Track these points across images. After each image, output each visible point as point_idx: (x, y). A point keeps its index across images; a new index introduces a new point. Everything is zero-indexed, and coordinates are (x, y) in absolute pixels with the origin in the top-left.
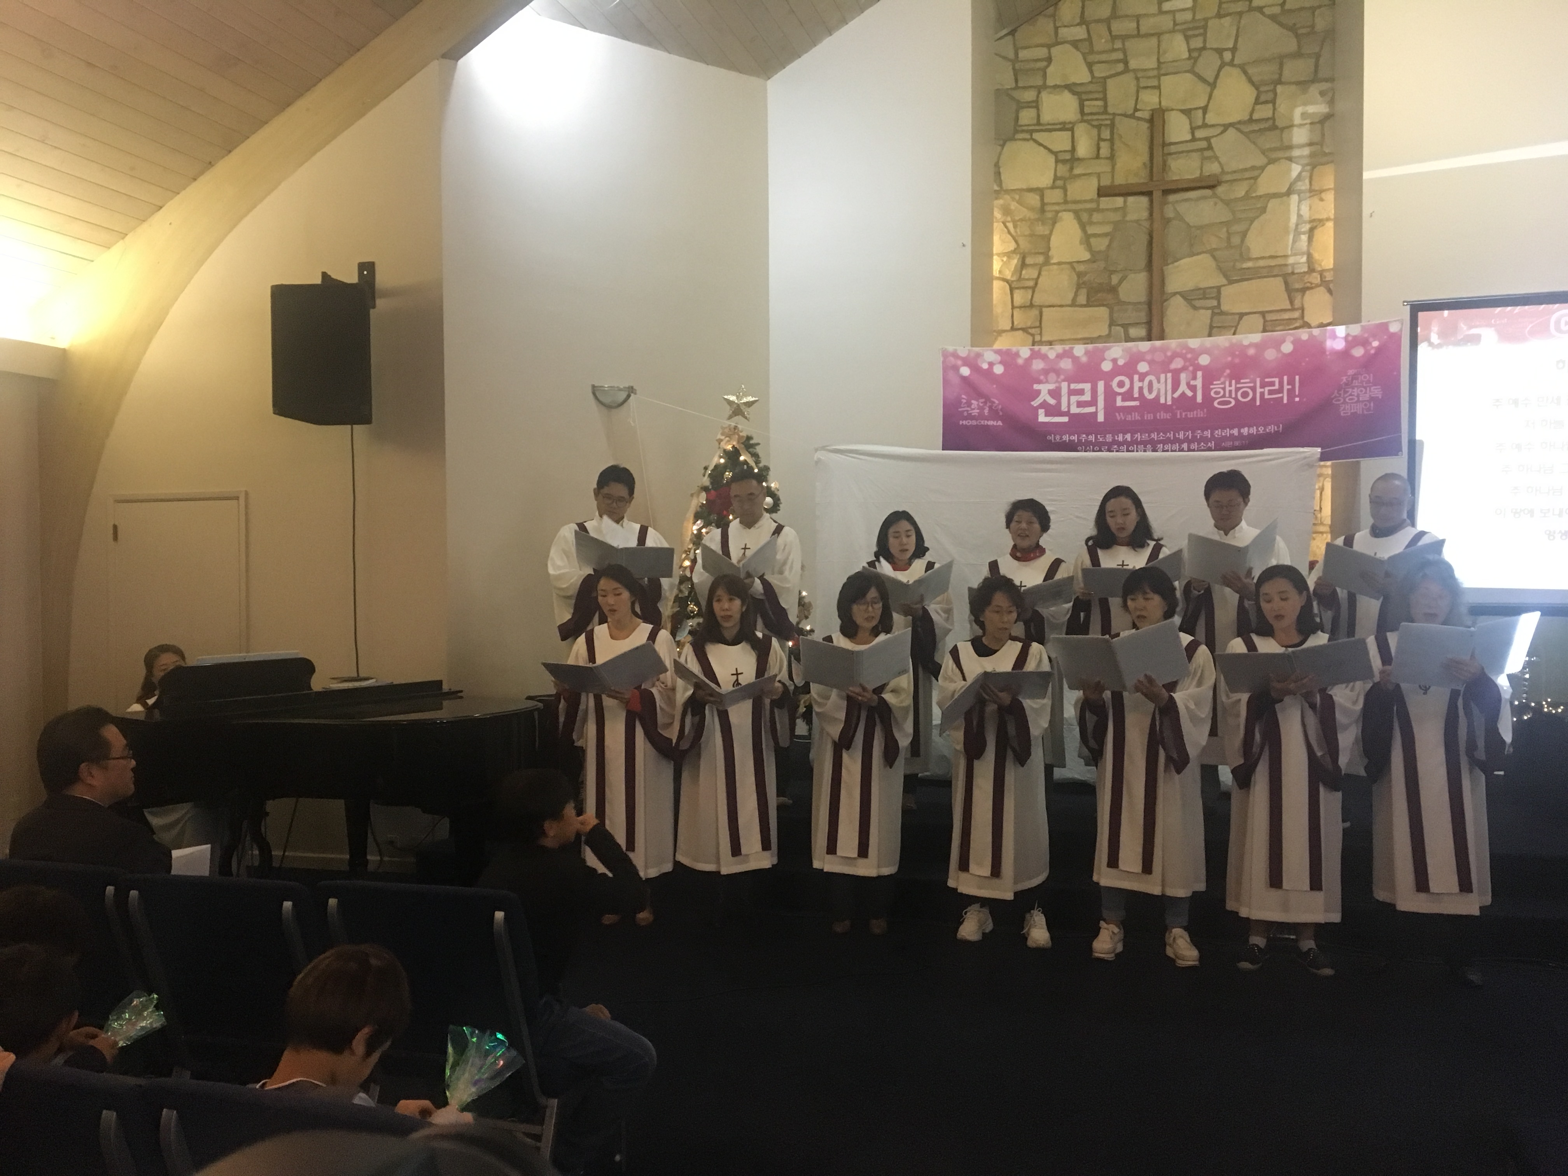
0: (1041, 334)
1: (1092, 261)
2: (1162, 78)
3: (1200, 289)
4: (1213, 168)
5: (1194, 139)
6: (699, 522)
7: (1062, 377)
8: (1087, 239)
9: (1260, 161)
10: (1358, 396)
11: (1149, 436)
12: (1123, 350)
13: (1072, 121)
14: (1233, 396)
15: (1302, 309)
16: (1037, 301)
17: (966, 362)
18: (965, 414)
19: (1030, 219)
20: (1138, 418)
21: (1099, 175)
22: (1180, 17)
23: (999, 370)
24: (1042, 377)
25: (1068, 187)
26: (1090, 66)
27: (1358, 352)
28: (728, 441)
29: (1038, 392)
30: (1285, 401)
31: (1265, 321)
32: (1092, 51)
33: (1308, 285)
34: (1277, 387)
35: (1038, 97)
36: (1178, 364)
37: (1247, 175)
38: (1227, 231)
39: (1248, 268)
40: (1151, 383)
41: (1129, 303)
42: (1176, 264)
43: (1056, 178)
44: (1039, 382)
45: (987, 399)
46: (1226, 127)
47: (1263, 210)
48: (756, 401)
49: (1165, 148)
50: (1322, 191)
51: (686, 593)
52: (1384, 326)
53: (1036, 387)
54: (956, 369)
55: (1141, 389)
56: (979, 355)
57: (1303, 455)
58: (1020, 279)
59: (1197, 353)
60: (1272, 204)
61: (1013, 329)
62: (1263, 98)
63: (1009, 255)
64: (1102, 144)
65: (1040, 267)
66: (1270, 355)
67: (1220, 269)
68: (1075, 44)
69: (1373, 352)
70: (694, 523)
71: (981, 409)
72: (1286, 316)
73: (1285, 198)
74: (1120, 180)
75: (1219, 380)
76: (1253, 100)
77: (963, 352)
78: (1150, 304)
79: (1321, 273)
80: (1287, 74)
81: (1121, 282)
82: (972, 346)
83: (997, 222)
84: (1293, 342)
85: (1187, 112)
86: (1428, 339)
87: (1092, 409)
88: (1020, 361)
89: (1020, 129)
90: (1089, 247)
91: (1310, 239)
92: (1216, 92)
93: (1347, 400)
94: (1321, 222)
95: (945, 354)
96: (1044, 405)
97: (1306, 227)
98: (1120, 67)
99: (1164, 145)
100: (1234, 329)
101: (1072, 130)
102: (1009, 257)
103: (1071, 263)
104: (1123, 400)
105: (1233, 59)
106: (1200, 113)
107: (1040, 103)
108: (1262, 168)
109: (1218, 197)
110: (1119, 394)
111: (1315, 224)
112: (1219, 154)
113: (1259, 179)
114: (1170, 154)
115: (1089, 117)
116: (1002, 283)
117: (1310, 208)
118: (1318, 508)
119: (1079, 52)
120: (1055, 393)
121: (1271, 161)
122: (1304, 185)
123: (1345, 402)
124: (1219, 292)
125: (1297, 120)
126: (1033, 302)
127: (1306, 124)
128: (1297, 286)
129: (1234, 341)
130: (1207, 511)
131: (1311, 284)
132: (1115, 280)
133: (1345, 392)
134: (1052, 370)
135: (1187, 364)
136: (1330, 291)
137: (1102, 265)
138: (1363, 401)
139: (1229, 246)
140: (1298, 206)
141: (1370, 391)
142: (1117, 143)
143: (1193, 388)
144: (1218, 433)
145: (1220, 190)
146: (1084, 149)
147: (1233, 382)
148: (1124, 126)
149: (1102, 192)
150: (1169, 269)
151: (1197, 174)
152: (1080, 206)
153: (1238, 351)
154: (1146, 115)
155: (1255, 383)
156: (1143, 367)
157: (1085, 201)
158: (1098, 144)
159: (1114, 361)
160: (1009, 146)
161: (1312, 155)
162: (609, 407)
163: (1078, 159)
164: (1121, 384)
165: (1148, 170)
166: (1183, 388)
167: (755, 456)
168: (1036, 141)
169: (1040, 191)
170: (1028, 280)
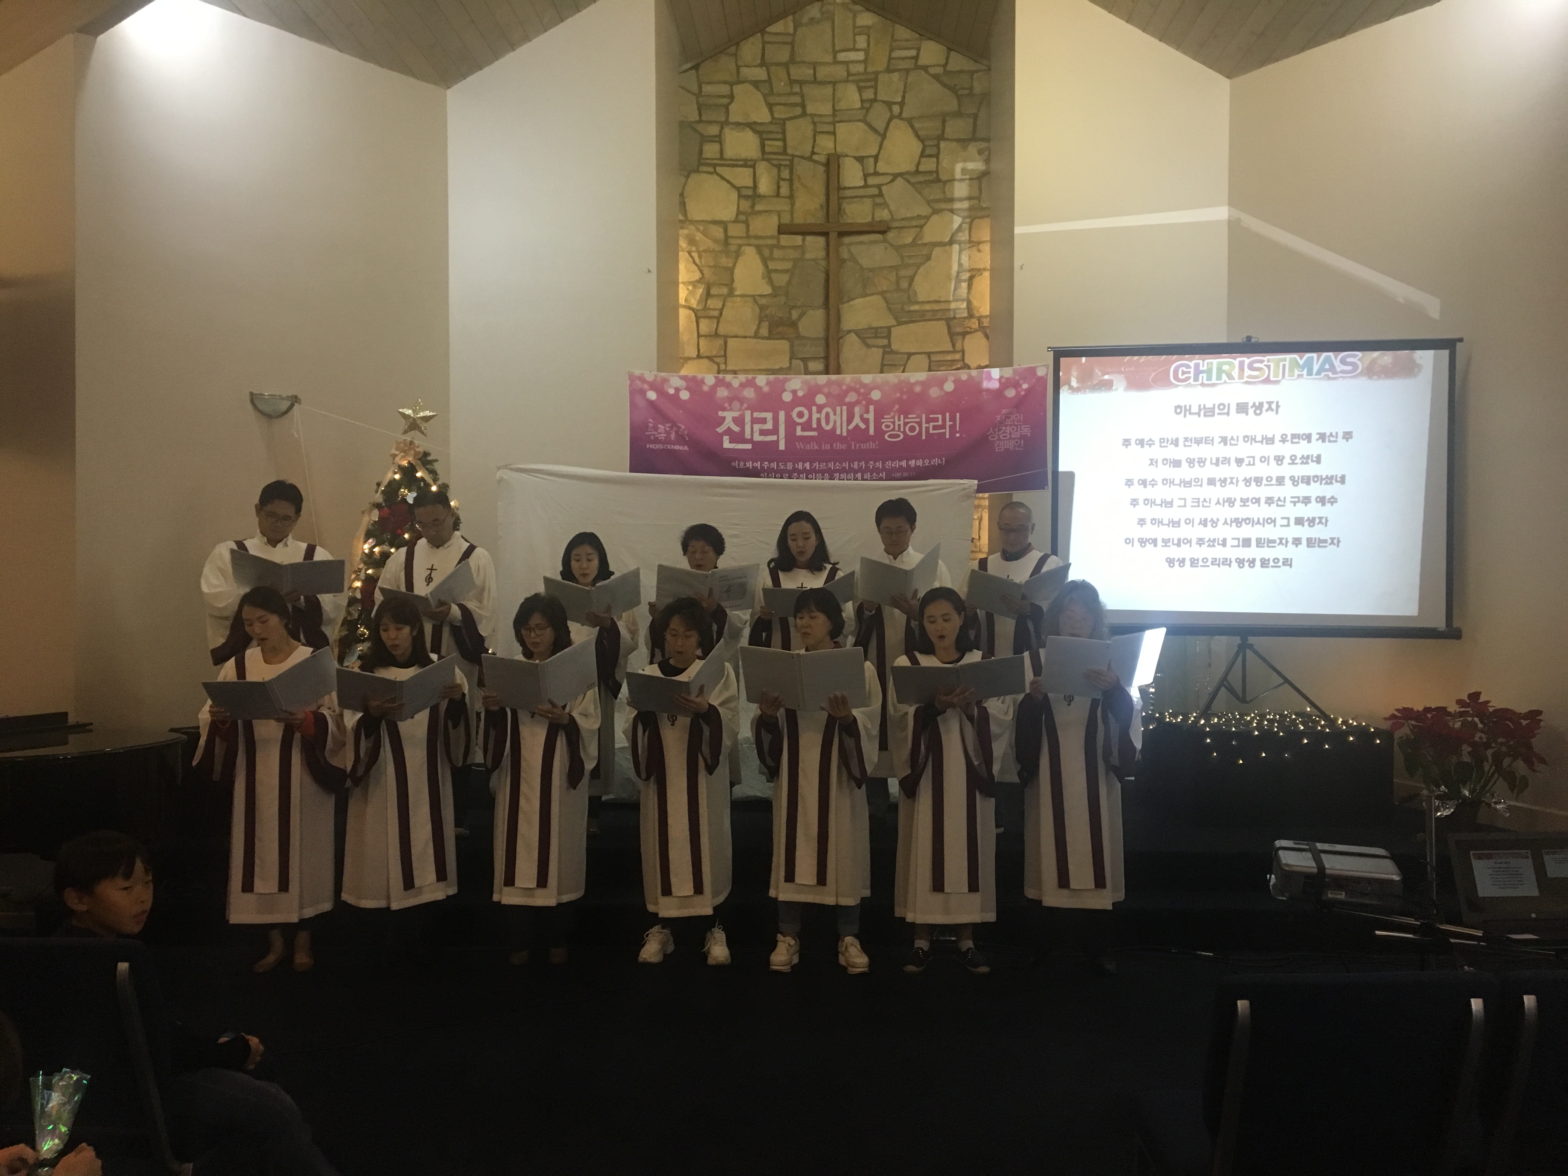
0: (725, 363)
1: (774, 295)
2: (837, 125)
3: (873, 328)
4: (883, 215)
5: (866, 186)
6: (370, 541)
7: (745, 405)
8: (769, 274)
9: (925, 210)
10: (1010, 434)
11: (827, 465)
12: (802, 382)
13: (754, 158)
14: (902, 430)
15: (963, 352)
16: (722, 330)
17: (653, 386)
18: (652, 438)
19: (714, 251)
20: (816, 447)
21: (779, 214)
22: (854, 69)
23: (685, 395)
24: (726, 405)
25: (751, 222)
26: (770, 106)
27: (1011, 393)
28: (403, 457)
29: (724, 418)
30: (948, 437)
31: (930, 362)
32: (771, 93)
33: (968, 329)
34: (940, 423)
35: (721, 132)
36: (852, 397)
37: (914, 223)
38: (897, 274)
39: (916, 311)
40: (827, 415)
41: (809, 338)
42: (851, 303)
43: (739, 212)
44: (724, 409)
45: (674, 424)
46: (896, 176)
47: (928, 258)
48: (434, 416)
49: (840, 192)
50: (979, 243)
51: (356, 616)
52: (1032, 371)
53: (721, 414)
54: (643, 393)
55: (819, 420)
56: (665, 381)
57: (963, 486)
58: (705, 308)
59: (869, 389)
60: (937, 251)
61: (699, 357)
62: (927, 152)
63: (694, 284)
64: (782, 183)
65: (725, 298)
66: (934, 392)
67: (890, 309)
68: (756, 84)
69: (1023, 393)
70: (365, 542)
71: (668, 433)
72: (949, 357)
73: (947, 247)
74: (799, 219)
75: (889, 414)
76: (920, 154)
77: (649, 377)
78: (827, 339)
79: (979, 319)
80: (949, 131)
81: (800, 317)
82: (659, 370)
83: (683, 251)
84: (954, 382)
85: (860, 159)
86: (1068, 383)
87: (774, 438)
88: (706, 388)
89: (703, 161)
90: (771, 282)
91: (970, 287)
92: (885, 142)
93: (1001, 437)
94: (979, 271)
95: (632, 378)
96: (729, 431)
97: (966, 276)
98: (798, 111)
99: (840, 188)
100: (902, 368)
101: (753, 167)
102: (694, 286)
103: (753, 296)
104: (803, 430)
105: (901, 113)
106: (872, 160)
107: (723, 138)
108: (928, 218)
109: (888, 243)
110: (799, 424)
111: (974, 273)
112: (889, 202)
113: (925, 228)
114: (844, 198)
115: (771, 156)
116: (688, 312)
117: (970, 257)
118: (977, 537)
119: (759, 93)
120: (739, 421)
121: (936, 212)
122: (963, 236)
123: (999, 439)
124: (889, 332)
125: (958, 175)
126: (718, 332)
127: (966, 179)
128: (958, 330)
129: (902, 378)
130: (878, 536)
131: (971, 328)
132: (795, 314)
133: (1000, 430)
134: (735, 398)
135: (861, 398)
136: (987, 337)
137: (783, 299)
138: (1014, 439)
139: (898, 289)
140: (959, 255)
141: (1021, 429)
142: (796, 184)
143: (866, 421)
144: (889, 464)
145: (891, 235)
146: (765, 186)
147: (902, 416)
148: (803, 168)
149: (783, 230)
150: (845, 308)
151: (869, 219)
152: (762, 242)
153: (906, 388)
154: (822, 158)
155: (921, 418)
156: (820, 399)
157: (767, 237)
158: (778, 183)
159: (794, 392)
160: (694, 177)
161: (971, 209)
162: (269, 416)
163: (759, 196)
164: (800, 415)
165: (825, 211)
166: (857, 420)
167: (433, 473)
168: (718, 175)
169: (724, 224)
170: (714, 310)
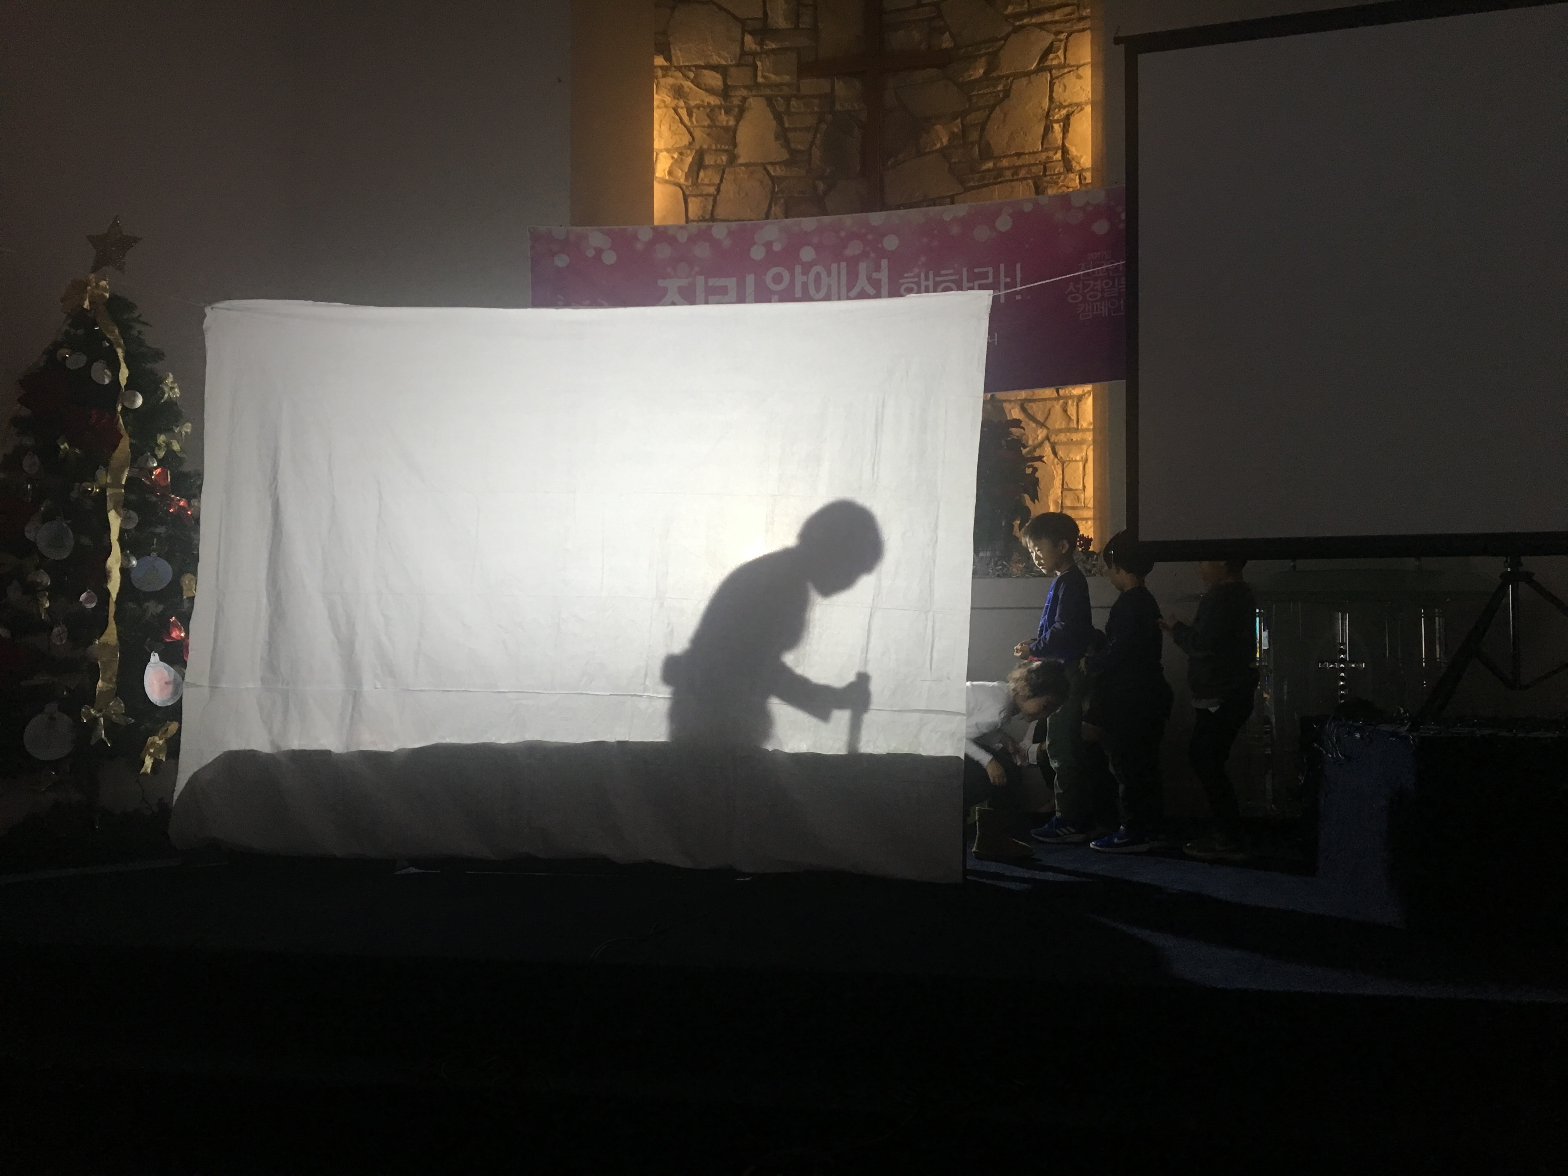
1: (791, 162)
4: (943, 41)
8: (784, 133)
9: (1001, 30)
10: (1103, 291)
12: (779, 231)
17: (564, 247)
19: (709, 105)
21: (799, 51)
23: (609, 258)
25: (758, 66)
27: (1101, 228)
36: (854, 248)
37: (987, 48)
38: (962, 123)
39: (992, 170)
42: (898, 168)
43: (743, 53)
49: (885, 17)
50: (1078, 67)
54: (550, 257)
55: (805, 285)
56: (582, 238)
58: (696, 184)
59: (881, 233)
60: (1019, 85)
63: (681, 150)
64: (802, 10)
65: (723, 170)
66: (982, 233)
73: (1034, 77)
74: (825, 54)
77: (559, 233)
79: (1080, 173)
81: (828, 190)
82: (572, 225)
83: (662, 107)
84: (1012, 215)
88: (639, 246)
93: (1088, 297)
94: (1080, 106)
95: (535, 236)
97: (1060, 114)
99: (883, 12)
102: (681, 154)
103: (764, 166)
108: (1006, 38)
109: (949, 79)
110: (775, 293)
111: (1072, 110)
112: (950, 25)
113: (1002, 54)
114: (889, 24)
116: (669, 187)
117: (1065, 87)
121: (1018, 30)
122: (1056, 59)
123: (1085, 301)
129: (931, 215)
131: (1068, 188)
132: (821, 187)
133: (1086, 286)
134: (683, 258)
135: (868, 248)
137: (803, 168)
138: (1109, 298)
142: (823, 11)
143: (876, 284)
145: (953, 69)
146: (779, 16)
149: (804, 72)
150: (891, 176)
151: (923, 48)
152: (774, 92)
153: (937, 229)
156: (807, 254)
157: (781, 85)
158: (797, 10)
160: (682, 9)
163: (771, 30)
164: (777, 279)
166: (862, 283)
168: (715, 4)
169: (723, 69)
170: (706, 185)
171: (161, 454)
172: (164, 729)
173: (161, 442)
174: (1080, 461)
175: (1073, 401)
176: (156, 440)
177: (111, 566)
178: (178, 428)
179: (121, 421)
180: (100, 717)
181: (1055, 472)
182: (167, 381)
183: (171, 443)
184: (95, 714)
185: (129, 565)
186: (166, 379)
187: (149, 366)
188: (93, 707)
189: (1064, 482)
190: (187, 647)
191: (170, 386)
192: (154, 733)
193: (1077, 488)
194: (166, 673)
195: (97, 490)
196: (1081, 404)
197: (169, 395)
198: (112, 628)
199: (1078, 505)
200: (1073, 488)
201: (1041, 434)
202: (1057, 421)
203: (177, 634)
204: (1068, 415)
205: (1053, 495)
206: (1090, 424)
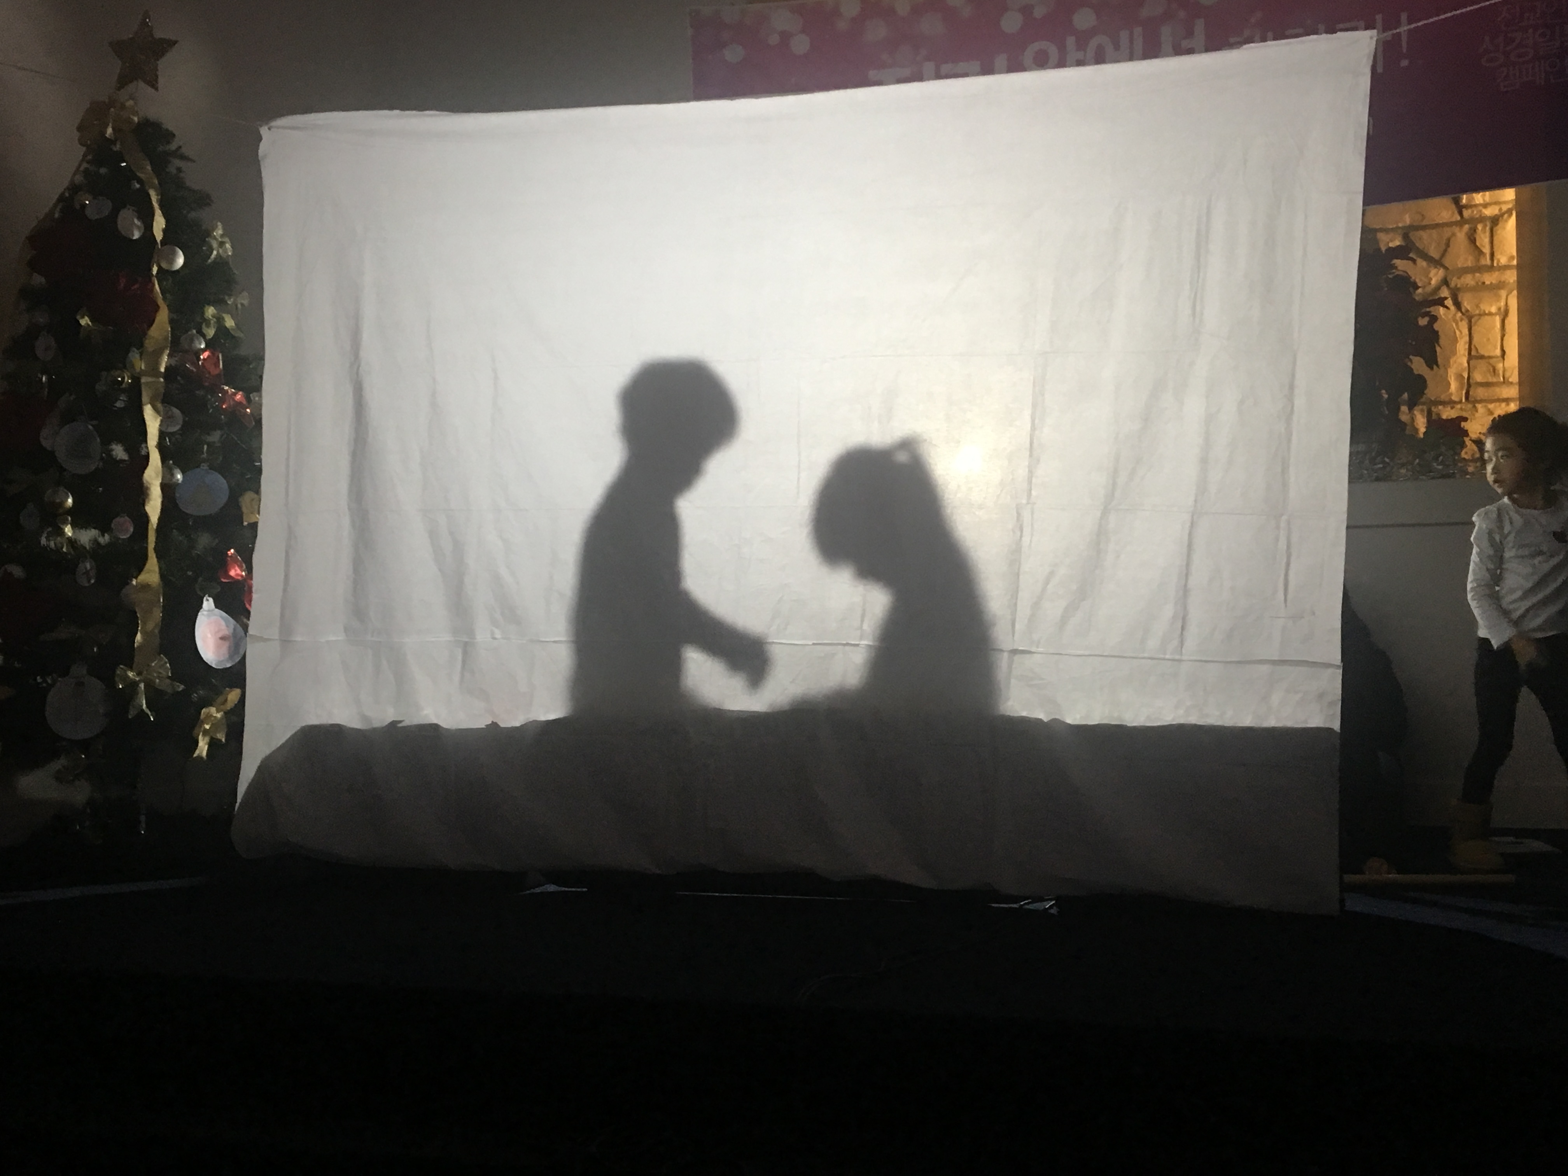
7: (924, 52)
10: (1536, 47)
17: (738, 34)
23: (800, 45)
24: (885, 55)
44: (880, 65)
53: (873, 75)
54: (718, 49)
56: (762, 19)
77: (731, 15)
95: (698, 22)
123: (1508, 62)
134: (904, 38)
138: (1547, 57)
141: (1562, 34)
156: (1084, 19)
159: (1027, 11)
171: (211, 332)
172: (220, 699)
173: (210, 317)
174: (1496, 314)
175: (1485, 226)
176: (203, 313)
177: (149, 480)
178: (232, 300)
179: (157, 286)
180: (140, 681)
181: (1458, 332)
182: (215, 234)
183: (223, 318)
184: (134, 677)
185: (171, 480)
186: (213, 230)
187: (193, 215)
188: (131, 669)
189: (1473, 347)
190: (250, 588)
191: (220, 240)
192: (209, 704)
193: (1492, 354)
194: (223, 623)
195: (130, 381)
196: (1499, 230)
197: (218, 252)
198: (153, 563)
199: (1495, 380)
200: (1486, 354)
201: (1436, 276)
202: (1461, 256)
203: (236, 572)
204: (1477, 247)
205: (1455, 366)
206: (1512, 258)
